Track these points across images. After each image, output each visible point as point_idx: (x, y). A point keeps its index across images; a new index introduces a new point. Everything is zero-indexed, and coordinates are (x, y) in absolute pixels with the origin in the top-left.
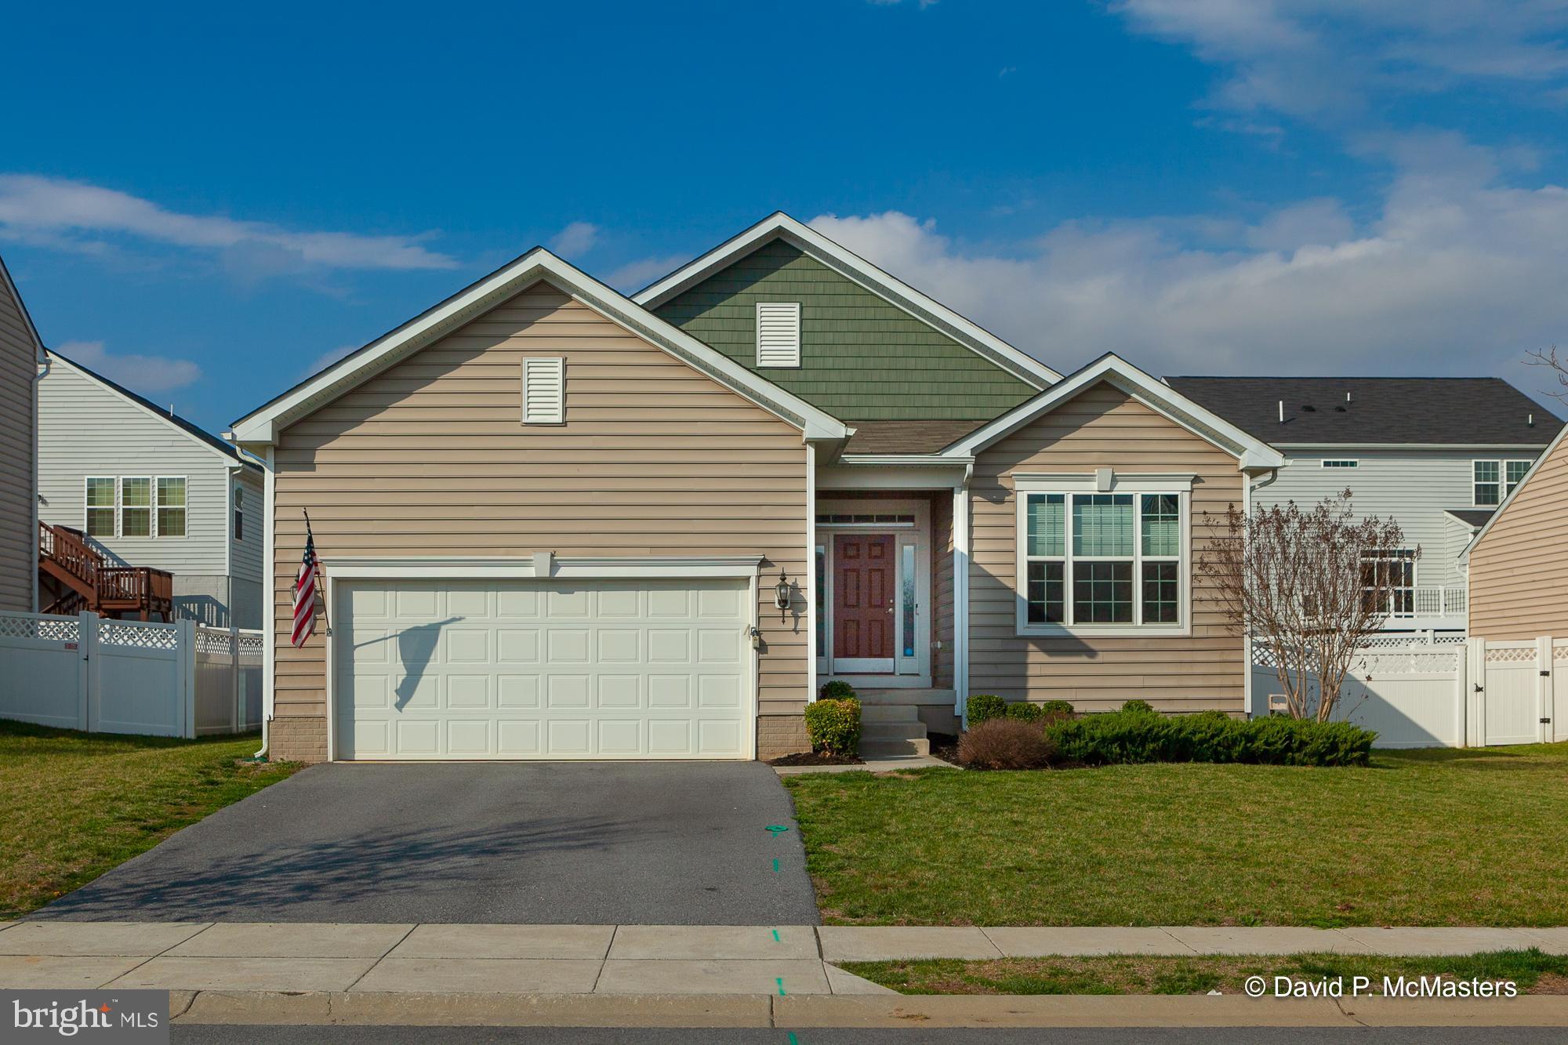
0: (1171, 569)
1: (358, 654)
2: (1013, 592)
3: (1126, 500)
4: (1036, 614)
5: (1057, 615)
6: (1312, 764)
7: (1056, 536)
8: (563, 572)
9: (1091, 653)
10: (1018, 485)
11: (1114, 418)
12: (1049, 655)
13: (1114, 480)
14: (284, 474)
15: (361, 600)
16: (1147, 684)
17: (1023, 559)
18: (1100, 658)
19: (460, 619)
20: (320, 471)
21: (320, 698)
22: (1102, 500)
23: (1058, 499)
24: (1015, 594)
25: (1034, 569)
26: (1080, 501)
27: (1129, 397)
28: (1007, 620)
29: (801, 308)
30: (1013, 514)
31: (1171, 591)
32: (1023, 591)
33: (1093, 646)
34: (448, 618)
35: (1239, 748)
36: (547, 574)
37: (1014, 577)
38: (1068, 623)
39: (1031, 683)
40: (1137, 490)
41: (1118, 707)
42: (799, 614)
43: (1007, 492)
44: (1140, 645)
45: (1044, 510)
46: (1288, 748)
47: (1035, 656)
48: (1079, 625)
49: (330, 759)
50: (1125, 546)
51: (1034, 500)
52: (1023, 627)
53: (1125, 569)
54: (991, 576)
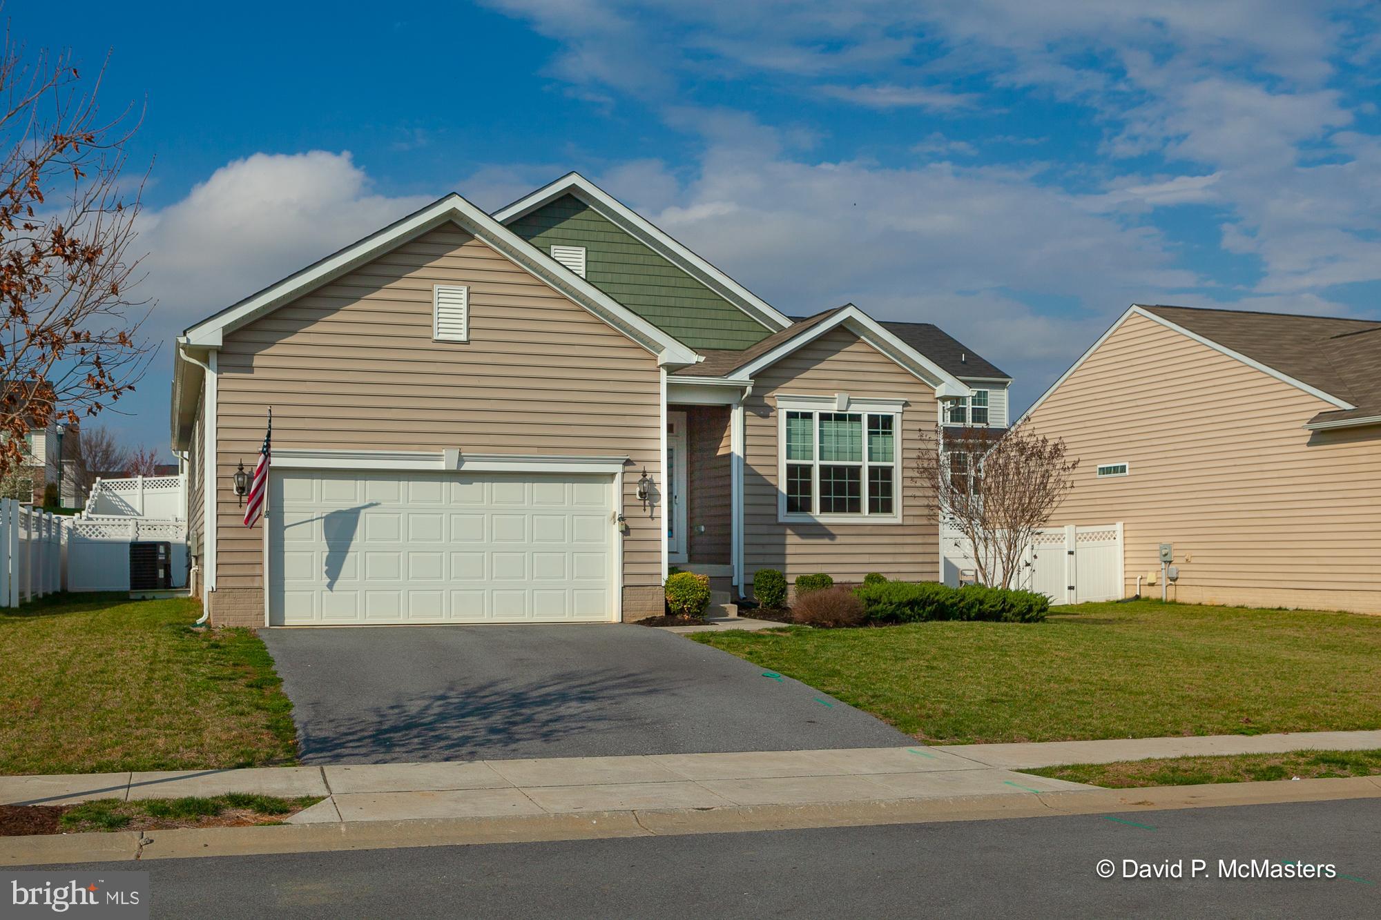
0: (887, 472)
1: (288, 533)
2: (775, 489)
3: (856, 418)
4: (792, 507)
5: (806, 506)
6: (1018, 621)
7: (806, 444)
8: (468, 466)
9: (832, 536)
10: (780, 404)
11: (849, 354)
12: (802, 538)
13: (849, 403)
14: (225, 375)
15: (291, 487)
16: (871, 561)
17: (783, 462)
18: (839, 540)
19: (377, 504)
20: (257, 374)
21: (258, 572)
22: (840, 418)
23: (807, 416)
24: (777, 489)
25: (791, 470)
26: (825, 417)
27: (859, 338)
28: (771, 510)
29: (587, 251)
30: (776, 427)
31: (888, 489)
32: (783, 488)
33: (833, 531)
34: (367, 503)
35: (975, 610)
36: (455, 468)
37: (776, 476)
38: (817, 514)
39: (789, 560)
40: (865, 410)
41: (861, 579)
42: (655, 504)
43: (771, 409)
44: (867, 530)
45: (798, 424)
46: (1003, 610)
47: (792, 539)
48: (824, 514)
49: (267, 625)
50: (856, 454)
51: (791, 416)
52: (784, 516)
53: (855, 472)
54: (759, 475)
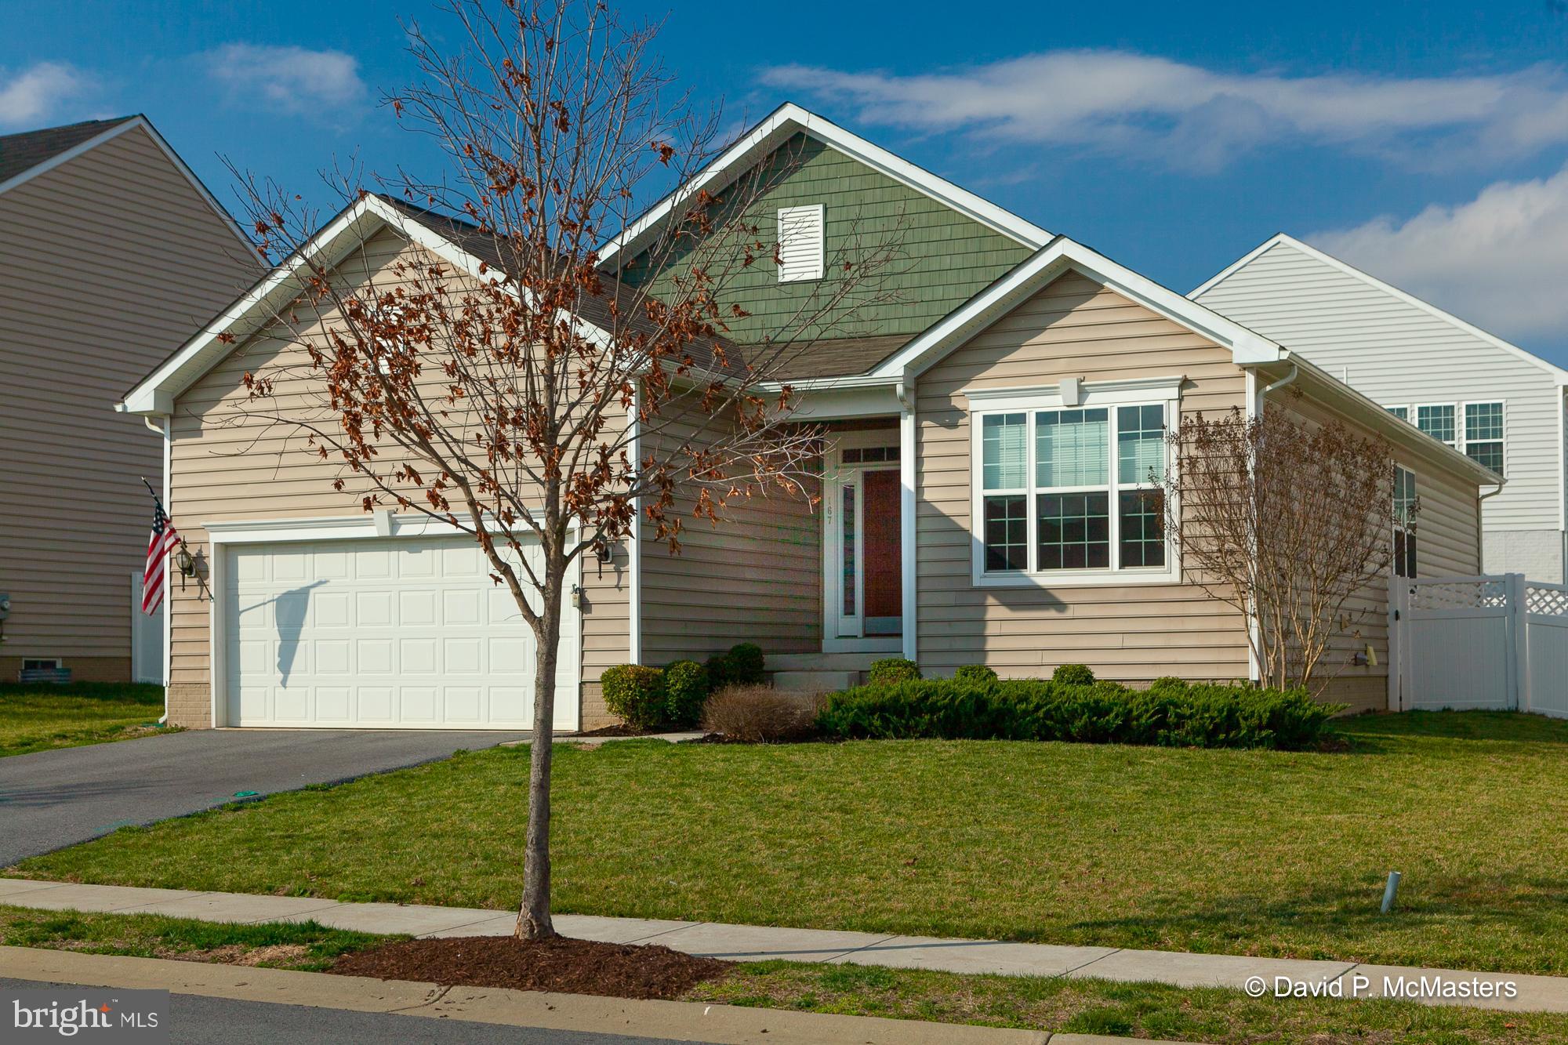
0: (1155, 500)
1: (243, 619)
2: (967, 534)
3: (1100, 415)
4: (995, 561)
5: (1020, 562)
7: (1018, 464)
8: (405, 531)
9: (1060, 606)
10: (973, 405)
11: (1084, 315)
12: (1012, 609)
13: (1082, 392)
14: (179, 441)
15: (246, 564)
16: (1127, 644)
17: (979, 494)
18: (1069, 613)
19: (325, 582)
20: (207, 437)
21: (205, 665)
22: (1071, 417)
23: (1018, 419)
24: (970, 536)
25: (993, 507)
26: (1046, 419)
27: (1102, 287)
28: (961, 569)
29: (826, 210)
30: (968, 440)
31: (1155, 528)
32: (979, 532)
33: (1063, 597)
34: (316, 581)
36: (387, 533)
37: (969, 516)
38: (1034, 573)
39: (991, 644)
40: (1111, 401)
42: (622, 569)
43: (961, 413)
44: (1118, 595)
45: (1006, 432)
47: (995, 611)
48: (1046, 572)
49: (213, 726)
50: (1101, 473)
51: (991, 421)
52: (980, 576)
53: (1099, 501)
54: (944, 516)
